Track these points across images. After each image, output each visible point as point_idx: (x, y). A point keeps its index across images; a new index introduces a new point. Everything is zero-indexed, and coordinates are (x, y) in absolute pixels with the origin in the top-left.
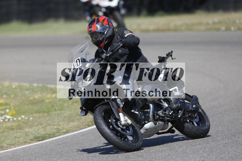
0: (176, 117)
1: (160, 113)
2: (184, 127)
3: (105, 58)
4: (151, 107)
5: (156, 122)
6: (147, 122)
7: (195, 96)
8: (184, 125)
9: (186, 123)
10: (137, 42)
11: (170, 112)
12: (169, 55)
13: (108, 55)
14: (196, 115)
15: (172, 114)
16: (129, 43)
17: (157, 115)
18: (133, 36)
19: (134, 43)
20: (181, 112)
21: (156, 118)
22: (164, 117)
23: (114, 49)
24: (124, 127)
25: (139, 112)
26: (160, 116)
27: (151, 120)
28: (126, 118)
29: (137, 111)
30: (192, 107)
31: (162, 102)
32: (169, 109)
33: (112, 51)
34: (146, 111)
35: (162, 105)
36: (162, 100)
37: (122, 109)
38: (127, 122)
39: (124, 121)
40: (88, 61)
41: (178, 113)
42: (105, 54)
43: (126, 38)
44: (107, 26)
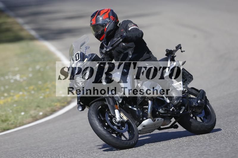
0: (178, 113)
4: (149, 104)
5: (155, 119)
6: (145, 118)
7: (203, 90)
10: (140, 36)
11: (171, 108)
12: (179, 47)
13: (108, 50)
15: (172, 110)
16: (131, 37)
17: (157, 111)
18: (137, 30)
19: (136, 37)
20: (183, 108)
23: (114, 44)
24: (119, 125)
25: (137, 109)
26: (159, 112)
27: (149, 117)
28: (122, 115)
29: (135, 108)
30: (197, 102)
33: (112, 46)
34: (145, 108)
37: (119, 106)
38: (122, 119)
39: (119, 118)
40: (87, 56)
41: (180, 109)
42: (105, 49)
43: (129, 31)
44: (107, 20)
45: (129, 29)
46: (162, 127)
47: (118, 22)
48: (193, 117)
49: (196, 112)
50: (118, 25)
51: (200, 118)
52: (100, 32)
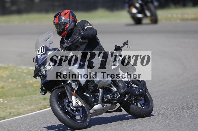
0: (123, 100)
1: (109, 96)
2: (130, 108)
3: (66, 47)
4: (100, 92)
5: (104, 105)
6: (96, 104)
7: (144, 81)
8: (130, 106)
9: (132, 105)
11: (118, 96)
12: (125, 44)
13: (68, 45)
14: (142, 98)
15: (119, 97)
17: (106, 98)
20: (127, 96)
21: (104, 101)
22: (112, 100)
23: (73, 41)
24: (75, 109)
25: (90, 95)
26: (108, 99)
27: (100, 102)
28: (78, 101)
29: (88, 94)
30: (139, 91)
31: (112, 87)
32: (117, 93)
33: (71, 42)
34: (96, 95)
35: (112, 89)
36: (112, 85)
37: (75, 92)
38: (78, 104)
39: (75, 103)
40: (50, 49)
41: (125, 97)
42: (66, 44)
43: (86, 30)
44: (68, 19)
45: (86, 28)
46: (109, 111)
47: (77, 21)
48: (134, 103)
49: (138, 99)
50: (76, 24)
51: (141, 104)
52: (61, 30)
